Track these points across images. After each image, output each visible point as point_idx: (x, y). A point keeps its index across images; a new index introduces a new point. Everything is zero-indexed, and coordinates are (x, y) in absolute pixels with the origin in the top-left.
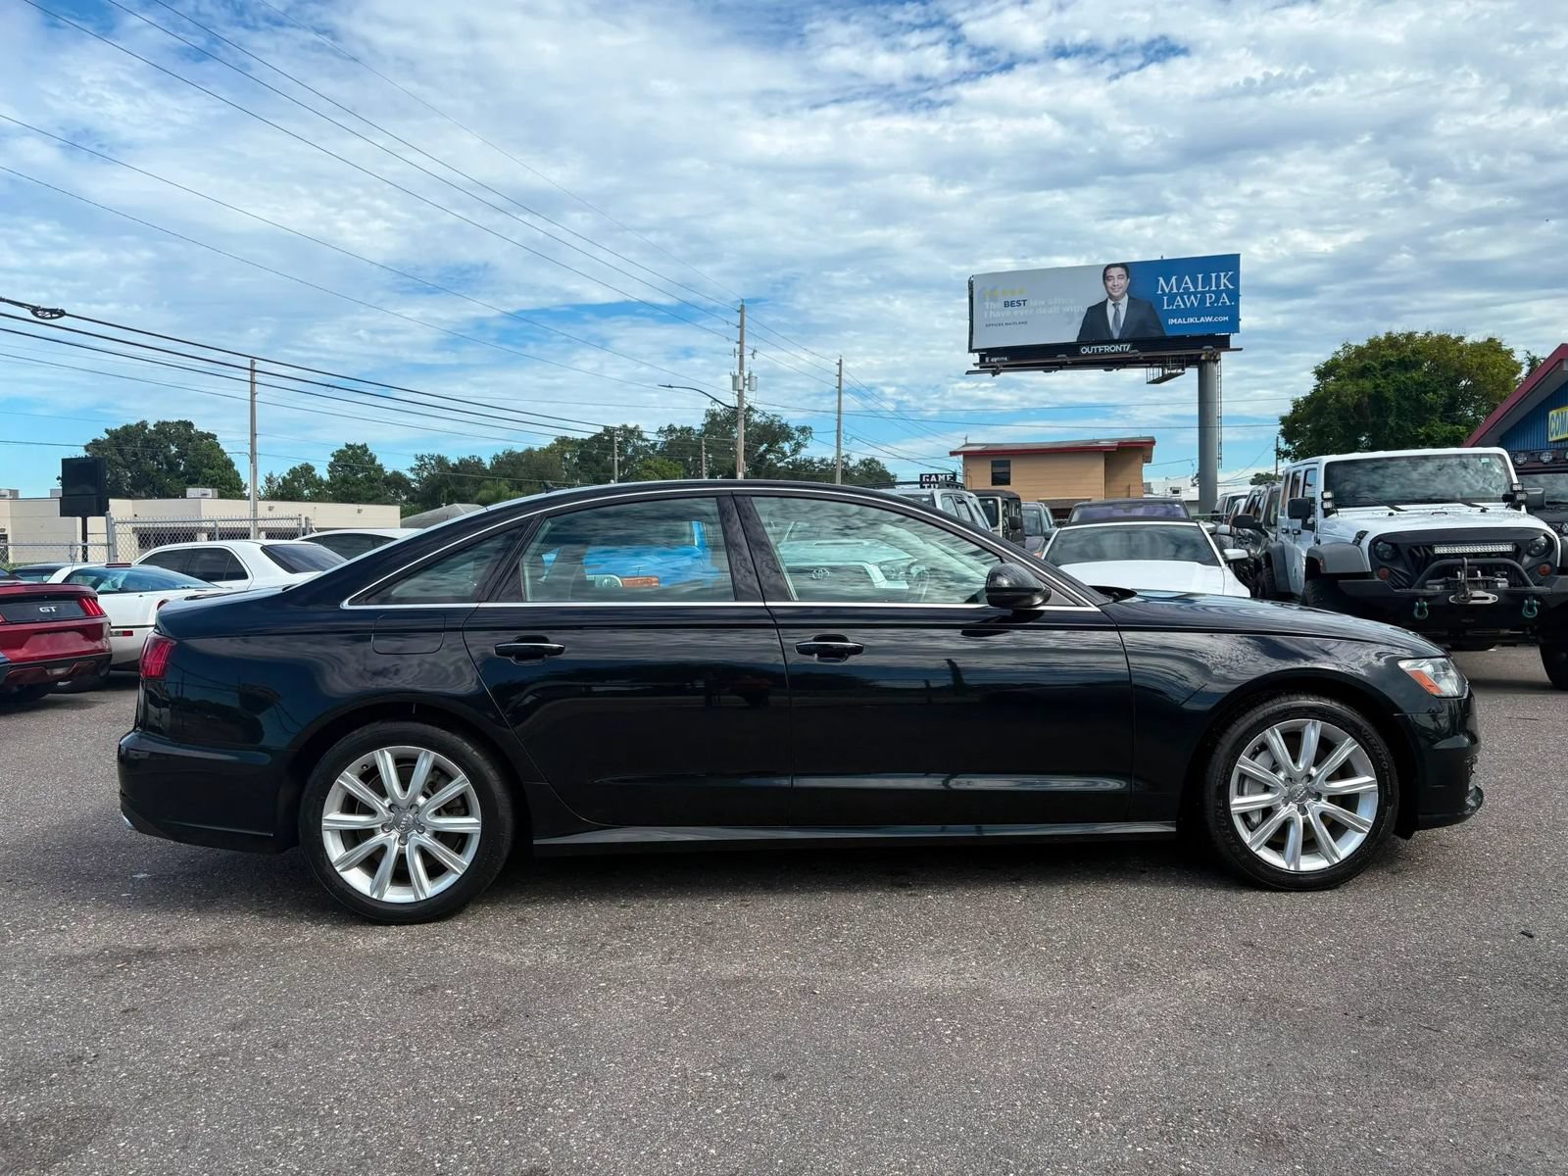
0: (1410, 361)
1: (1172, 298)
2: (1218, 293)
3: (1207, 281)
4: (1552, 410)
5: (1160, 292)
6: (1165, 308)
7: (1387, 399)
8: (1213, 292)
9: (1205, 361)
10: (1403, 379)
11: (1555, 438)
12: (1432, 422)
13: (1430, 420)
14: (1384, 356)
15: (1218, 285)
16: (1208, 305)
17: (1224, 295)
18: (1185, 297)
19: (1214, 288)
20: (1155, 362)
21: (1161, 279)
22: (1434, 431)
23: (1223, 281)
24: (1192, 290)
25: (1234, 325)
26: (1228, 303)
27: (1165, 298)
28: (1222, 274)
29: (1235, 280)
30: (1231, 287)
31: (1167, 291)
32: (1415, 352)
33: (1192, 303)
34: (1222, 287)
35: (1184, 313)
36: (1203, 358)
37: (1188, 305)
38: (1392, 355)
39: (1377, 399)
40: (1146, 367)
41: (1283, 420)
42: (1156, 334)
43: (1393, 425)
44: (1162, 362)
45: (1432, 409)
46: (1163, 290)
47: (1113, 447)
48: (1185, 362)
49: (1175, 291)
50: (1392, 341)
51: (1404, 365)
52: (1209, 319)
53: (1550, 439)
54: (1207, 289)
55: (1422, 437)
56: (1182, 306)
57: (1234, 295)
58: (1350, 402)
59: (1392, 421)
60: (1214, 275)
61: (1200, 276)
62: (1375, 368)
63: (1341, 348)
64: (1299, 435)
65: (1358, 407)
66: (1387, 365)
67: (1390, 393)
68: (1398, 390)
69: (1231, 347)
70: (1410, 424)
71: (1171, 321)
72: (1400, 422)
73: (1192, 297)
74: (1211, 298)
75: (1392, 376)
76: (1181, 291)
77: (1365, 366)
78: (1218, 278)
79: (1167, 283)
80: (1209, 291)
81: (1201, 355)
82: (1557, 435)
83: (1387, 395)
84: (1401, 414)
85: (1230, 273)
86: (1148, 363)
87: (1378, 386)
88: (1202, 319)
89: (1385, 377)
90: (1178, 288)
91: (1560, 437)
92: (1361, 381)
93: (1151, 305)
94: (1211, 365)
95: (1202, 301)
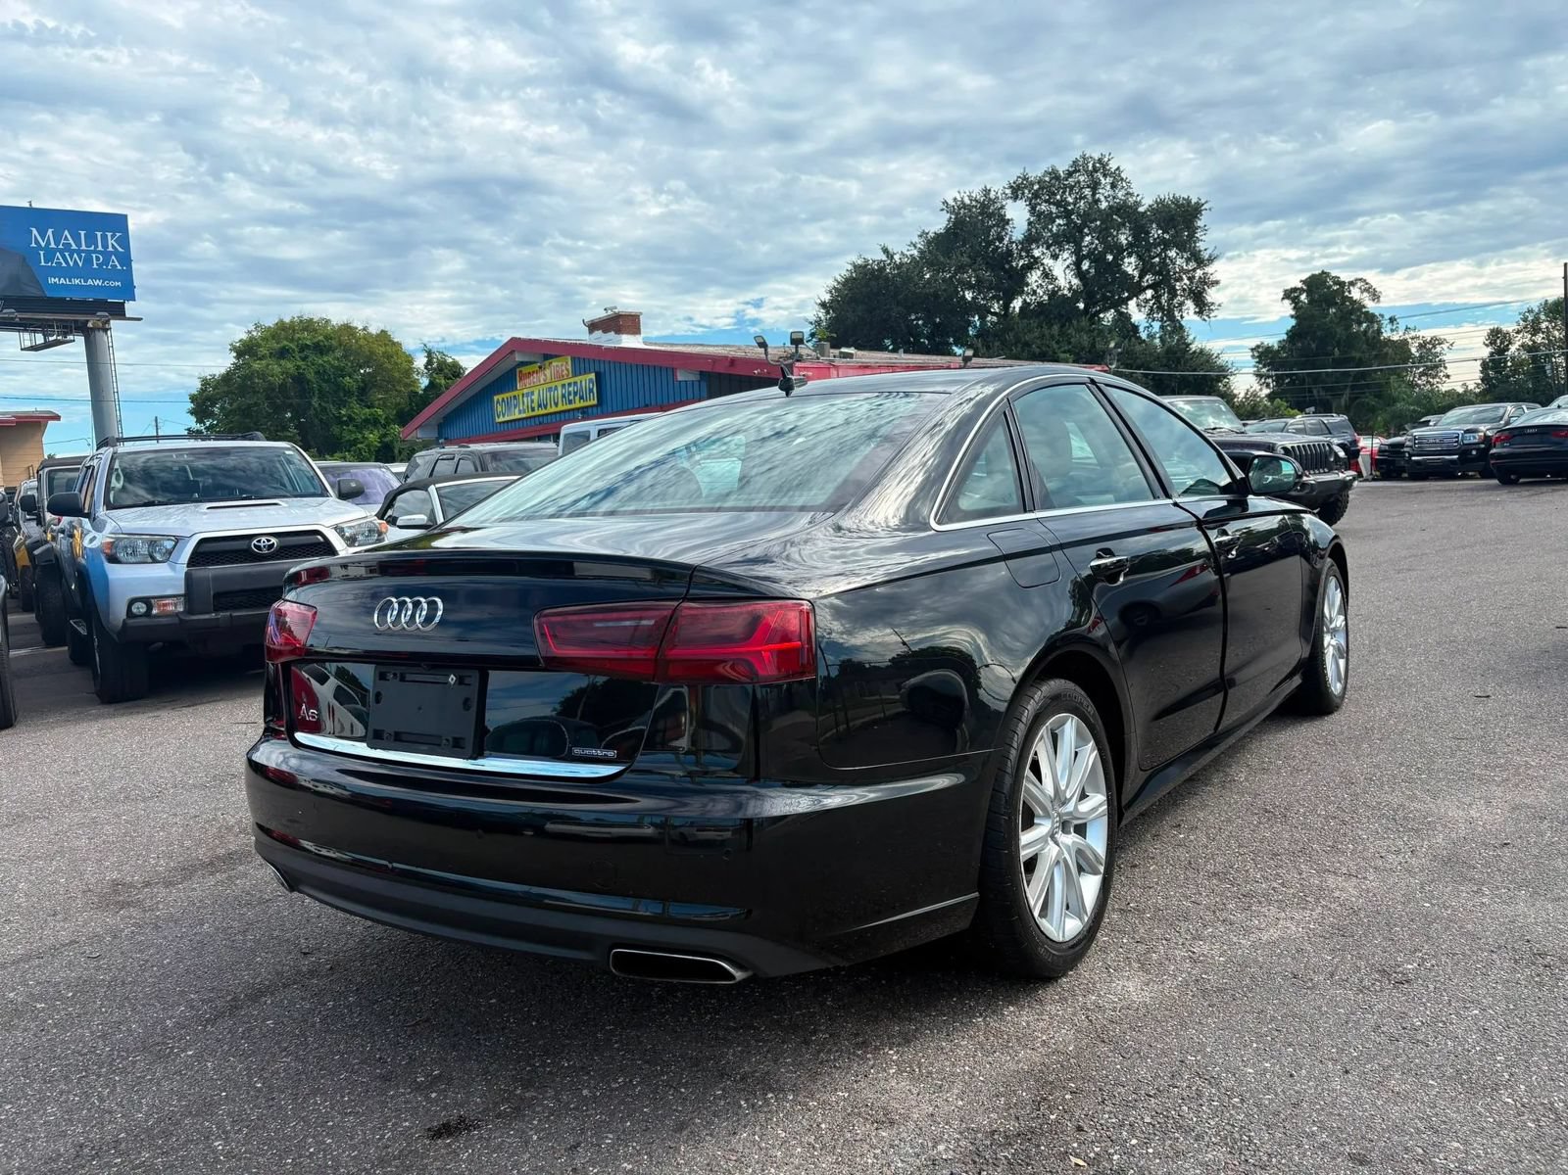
0: (325, 346)
1: (50, 254)
2: (106, 255)
3: (91, 239)
4: (495, 395)
5: (33, 245)
6: (43, 264)
7: (309, 381)
8: (100, 252)
9: (92, 329)
10: (320, 361)
11: (501, 419)
12: (352, 405)
13: (350, 403)
14: (299, 339)
15: (105, 246)
16: (95, 266)
17: (113, 257)
18: (67, 254)
19: (100, 248)
20: (31, 325)
21: (34, 230)
22: (354, 413)
23: (110, 242)
24: (74, 247)
25: (129, 291)
26: (119, 267)
27: (42, 253)
28: (109, 234)
29: (124, 241)
30: (120, 250)
31: (43, 244)
32: (328, 337)
33: (75, 262)
34: (110, 249)
35: (69, 273)
36: (90, 325)
37: (71, 264)
38: (306, 338)
39: (299, 379)
40: (19, 331)
41: (193, 399)
42: (33, 292)
43: (317, 406)
44: (44, 327)
45: (349, 393)
46: (37, 242)
47: (12, 422)
48: (68, 329)
49: (53, 245)
50: (308, 325)
51: (320, 349)
52: (98, 282)
53: (498, 420)
54: (92, 248)
55: (345, 419)
56: (64, 265)
57: (126, 259)
58: (277, 381)
59: (315, 402)
60: (99, 234)
61: (83, 233)
62: (293, 350)
63: (253, 328)
64: (211, 415)
65: (282, 386)
66: (303, 348)
67: (311, 375)
68: (317, 373)
69: (127, 315)
70: (331, 406)
71: (52, 280)
72: (323, 404)
73: (75, 255)
74: (98, 259)
75: (310, 359)
76: (61, 246)
77: (284, 347)
78: (104, 238)
79: (43, 235)
80: (95, 251)
81: (87, 321)
82: (504, 416)
83: (309, 377)
84: (322, 395)
85: (118, 234)
86: (23, 326)
87: (298, 367)
88: (90, 282)
89: (304, 359)
90: (57, 243)
91: (507, 418)
92: (282, 362)
93: (24, 259)
94: (100, 334)
95: (88, 261)
